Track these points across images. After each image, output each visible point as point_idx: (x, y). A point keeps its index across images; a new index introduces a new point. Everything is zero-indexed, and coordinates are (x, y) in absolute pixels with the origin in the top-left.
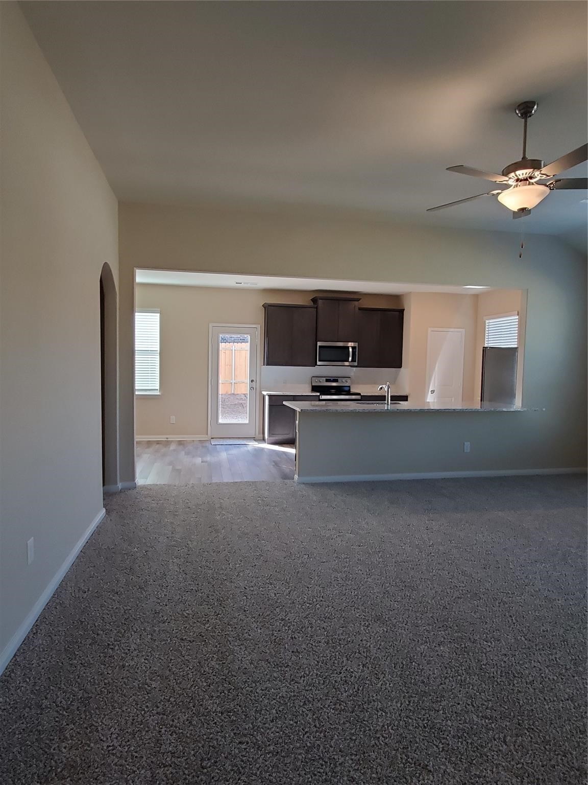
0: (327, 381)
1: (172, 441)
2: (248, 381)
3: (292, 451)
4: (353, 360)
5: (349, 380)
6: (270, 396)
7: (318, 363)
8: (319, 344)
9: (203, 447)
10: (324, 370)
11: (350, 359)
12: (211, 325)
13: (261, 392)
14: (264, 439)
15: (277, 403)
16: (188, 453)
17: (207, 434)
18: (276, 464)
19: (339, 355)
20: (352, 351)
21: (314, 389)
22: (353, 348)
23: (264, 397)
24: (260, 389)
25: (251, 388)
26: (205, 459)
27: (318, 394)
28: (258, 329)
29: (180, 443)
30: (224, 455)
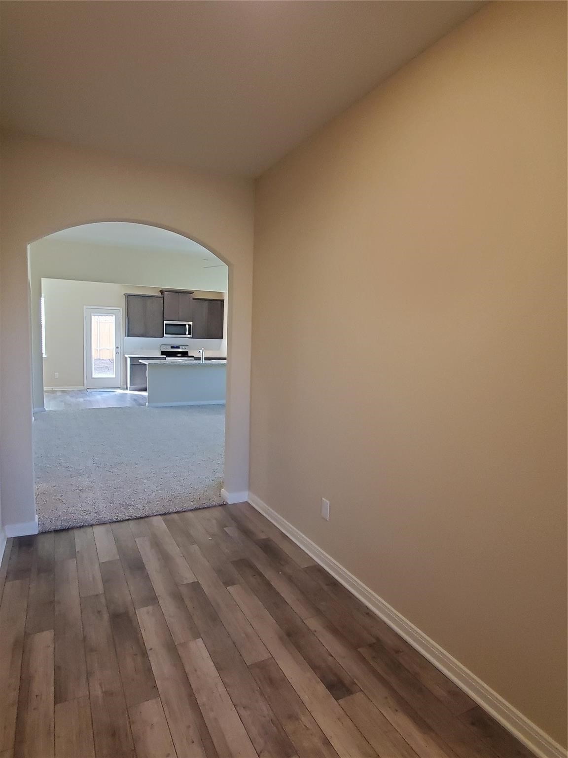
0: (172, 347)
1: (56, 391)
2: (114, 347)
3: (145, 394)
4: (190, 334)
5: (186, 347)
6: (131, 358)
7: (165, 335)
8: (165, 322)
9: (82, 393)
10: (170, 340)
11: (187, 333)
12: (85, 307)
13: (124, 355)
14: (127, 389)
15: (135, 362)
16: (71, 397)
17: (84, 385)
18: (135, 400)
19: (179, 330)
20: (189, 328)
21: (163, 353)
22: (190, 326)
23: (126, 358)
24: (123, 353)
25: (117, 353)
26: (85, 399)
27: (165, 356)
28: (121, 312)
29: (63, 392)
30: (99, 397)
